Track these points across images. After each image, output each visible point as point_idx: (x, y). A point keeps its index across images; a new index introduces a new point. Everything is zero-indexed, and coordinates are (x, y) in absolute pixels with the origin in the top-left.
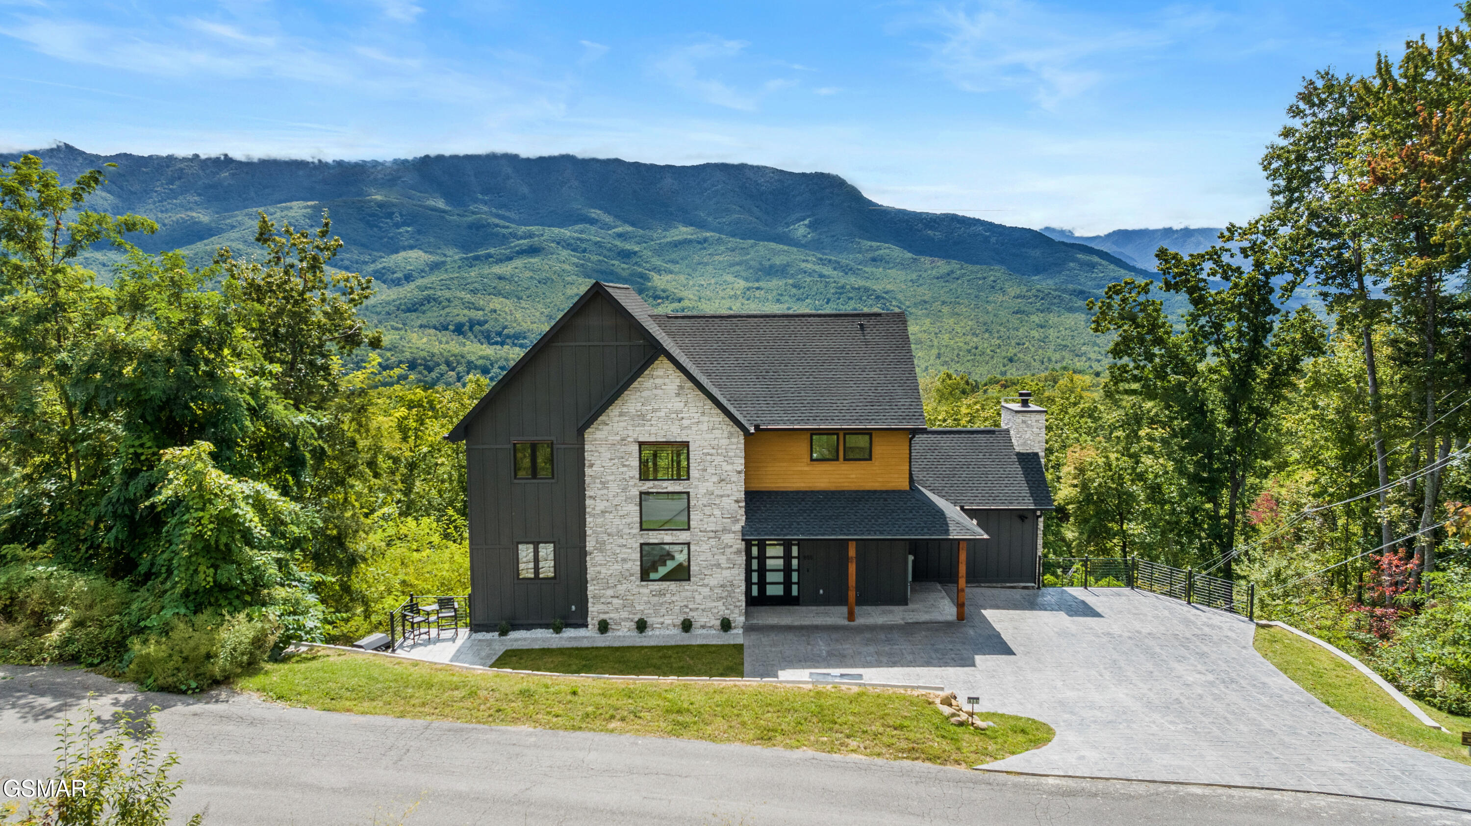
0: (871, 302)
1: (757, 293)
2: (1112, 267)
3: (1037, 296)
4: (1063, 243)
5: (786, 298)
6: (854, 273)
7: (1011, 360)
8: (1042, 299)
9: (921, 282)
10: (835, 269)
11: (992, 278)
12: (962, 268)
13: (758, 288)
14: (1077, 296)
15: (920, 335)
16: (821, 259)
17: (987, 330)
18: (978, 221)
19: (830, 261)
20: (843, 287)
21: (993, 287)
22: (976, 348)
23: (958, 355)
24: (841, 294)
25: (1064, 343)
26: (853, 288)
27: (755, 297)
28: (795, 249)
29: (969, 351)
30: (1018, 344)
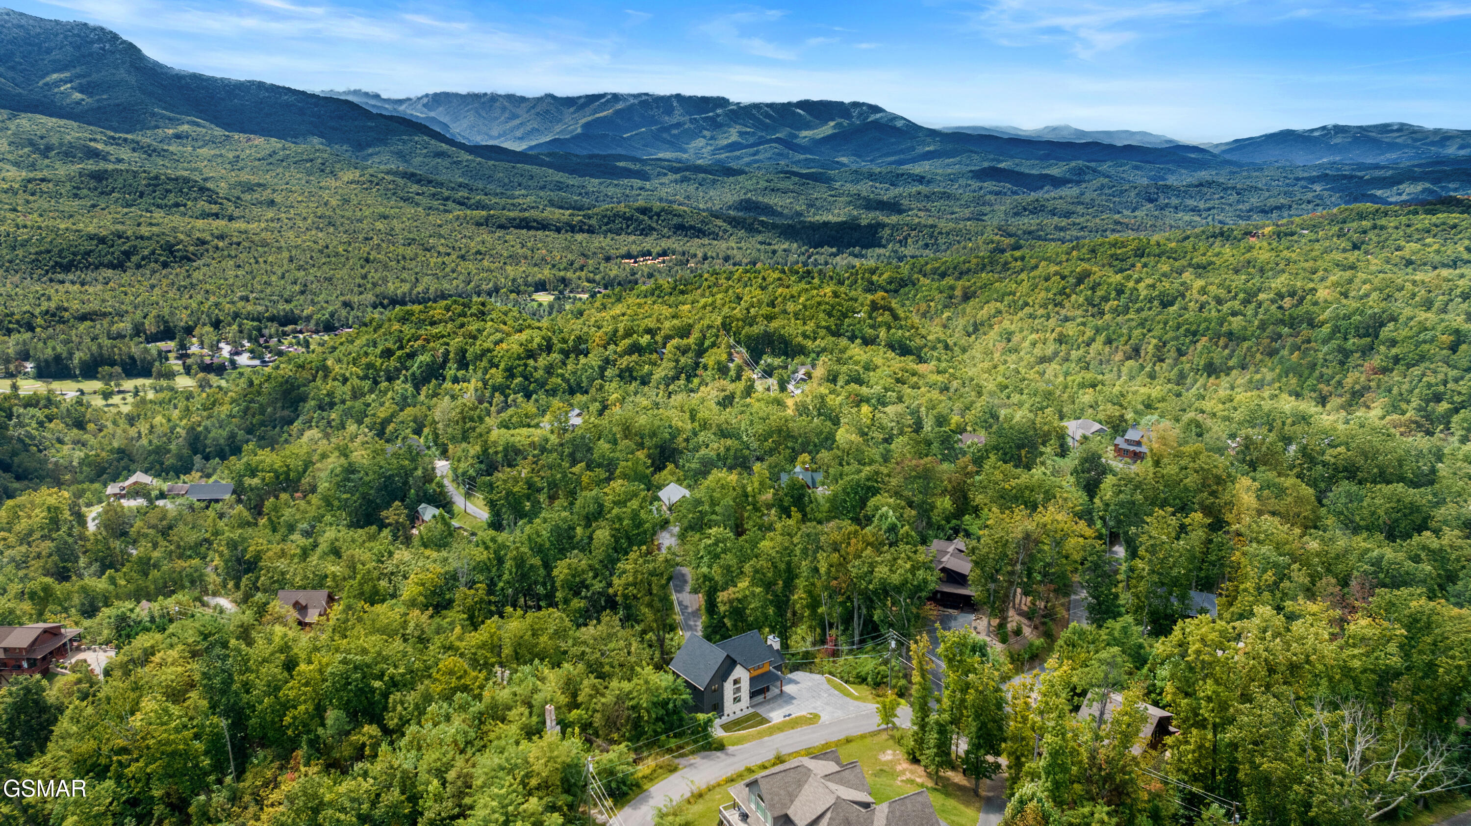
0: (194, 195)
1: (44, 186)
2: (433, 142)
3: (371, 182)
4: (381, 115)
5: (85, 191)
6: (159, 155)
7: (367, 260)
8: (377, 184)
9: (241, 164)
10: (134, 150)
11: (320, 161)
12: (284, 149)
13: (43, 180)
14: (409, 179)
15: (263, 235)
16: (114, 138)
17: (330, 223)
18: (289, 89)
19: (125, 140)
20: (156, 178)
21: (322, 171)
22: (327, 247)
23: (311, 258)
24: (156, 186)
25: (411, 236)
26: (168, 179)
27: (42, 192)
28: (75, 124)
29: (321, 252)
30: (367, 239)
